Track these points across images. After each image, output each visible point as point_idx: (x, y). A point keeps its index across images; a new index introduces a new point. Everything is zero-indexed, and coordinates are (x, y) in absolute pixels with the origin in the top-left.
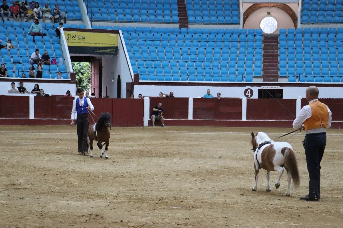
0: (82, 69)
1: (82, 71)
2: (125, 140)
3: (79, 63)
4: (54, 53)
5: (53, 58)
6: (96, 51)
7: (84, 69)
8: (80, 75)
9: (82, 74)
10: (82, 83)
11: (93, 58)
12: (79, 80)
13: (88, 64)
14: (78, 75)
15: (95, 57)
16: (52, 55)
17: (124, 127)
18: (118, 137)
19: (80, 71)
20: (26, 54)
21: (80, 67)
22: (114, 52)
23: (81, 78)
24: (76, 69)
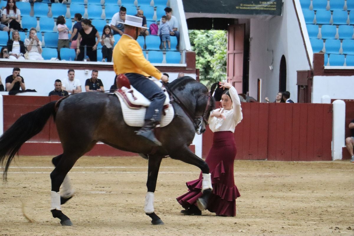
0: (212, 44)
1: (210, 47)
2: (290, 187)
3: (205, 32)
4: (155, 13)
5: (152, 23)
6: (237, 8)
7: (215, 43)
8: (207, 55)
9: (212, 53)
10: (211, 72)
11: (231, 21)
12: (206, 65)
13: (221, 35)
14: (203, 57)
15: (237, 20)
16: (152, 16)
17: (291, 162)
18: (278, 181)
19: (207, 49)
20: (99, 14)
21: (209, 39)
22: (275, 9)
23: (209, 62)
24: (199, 45)
